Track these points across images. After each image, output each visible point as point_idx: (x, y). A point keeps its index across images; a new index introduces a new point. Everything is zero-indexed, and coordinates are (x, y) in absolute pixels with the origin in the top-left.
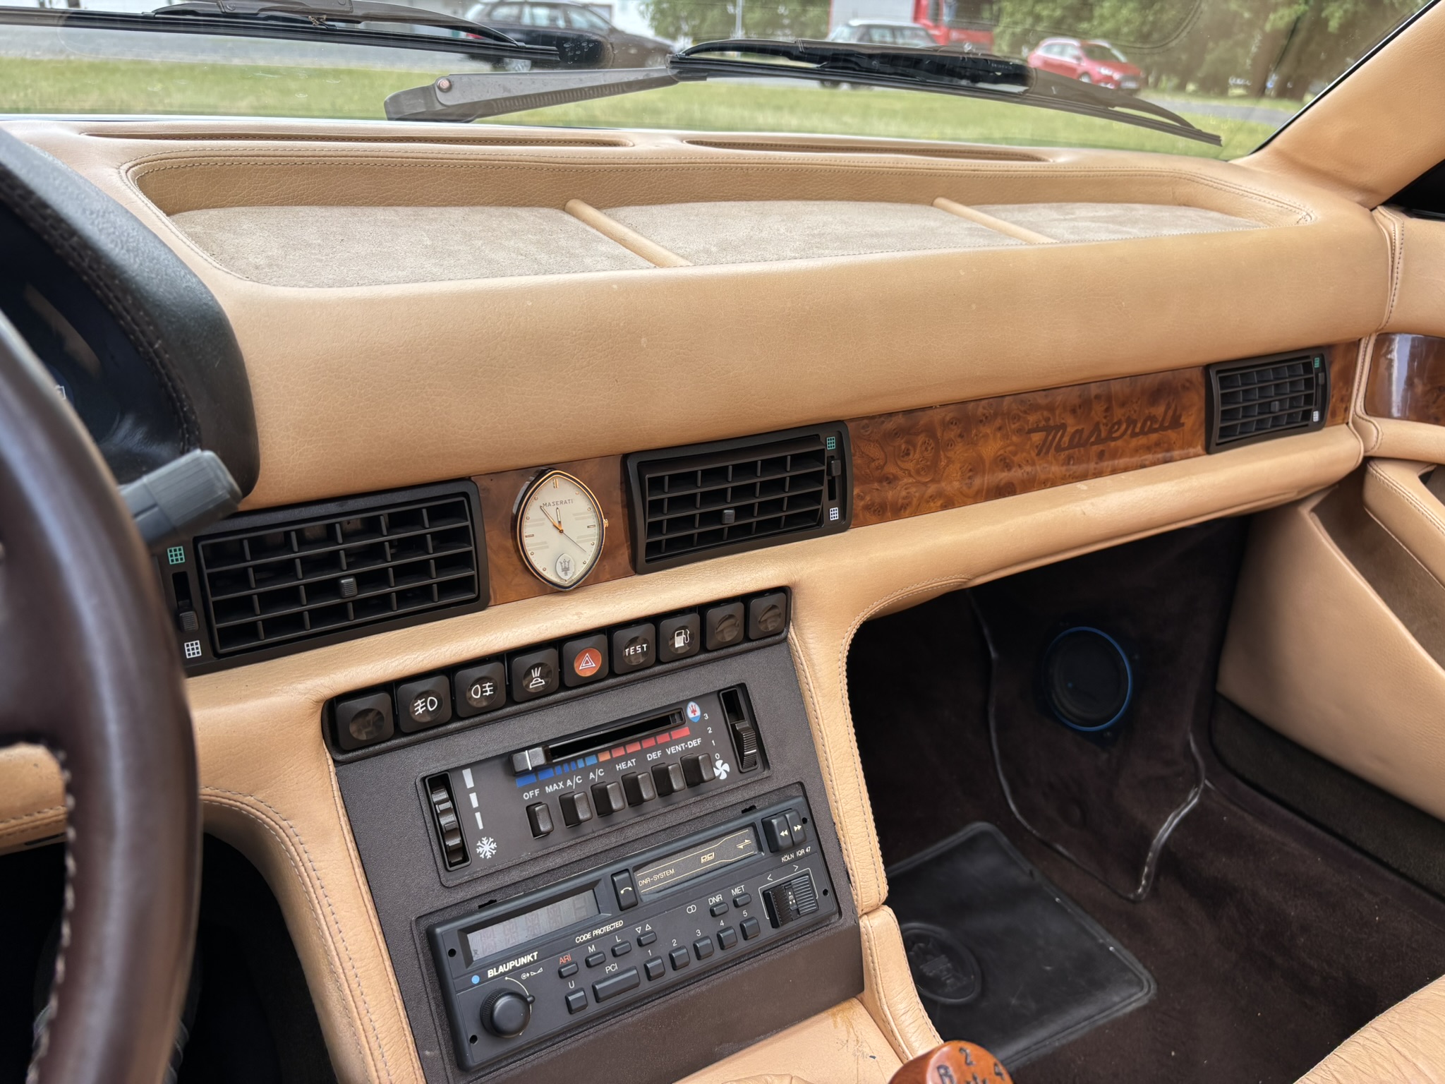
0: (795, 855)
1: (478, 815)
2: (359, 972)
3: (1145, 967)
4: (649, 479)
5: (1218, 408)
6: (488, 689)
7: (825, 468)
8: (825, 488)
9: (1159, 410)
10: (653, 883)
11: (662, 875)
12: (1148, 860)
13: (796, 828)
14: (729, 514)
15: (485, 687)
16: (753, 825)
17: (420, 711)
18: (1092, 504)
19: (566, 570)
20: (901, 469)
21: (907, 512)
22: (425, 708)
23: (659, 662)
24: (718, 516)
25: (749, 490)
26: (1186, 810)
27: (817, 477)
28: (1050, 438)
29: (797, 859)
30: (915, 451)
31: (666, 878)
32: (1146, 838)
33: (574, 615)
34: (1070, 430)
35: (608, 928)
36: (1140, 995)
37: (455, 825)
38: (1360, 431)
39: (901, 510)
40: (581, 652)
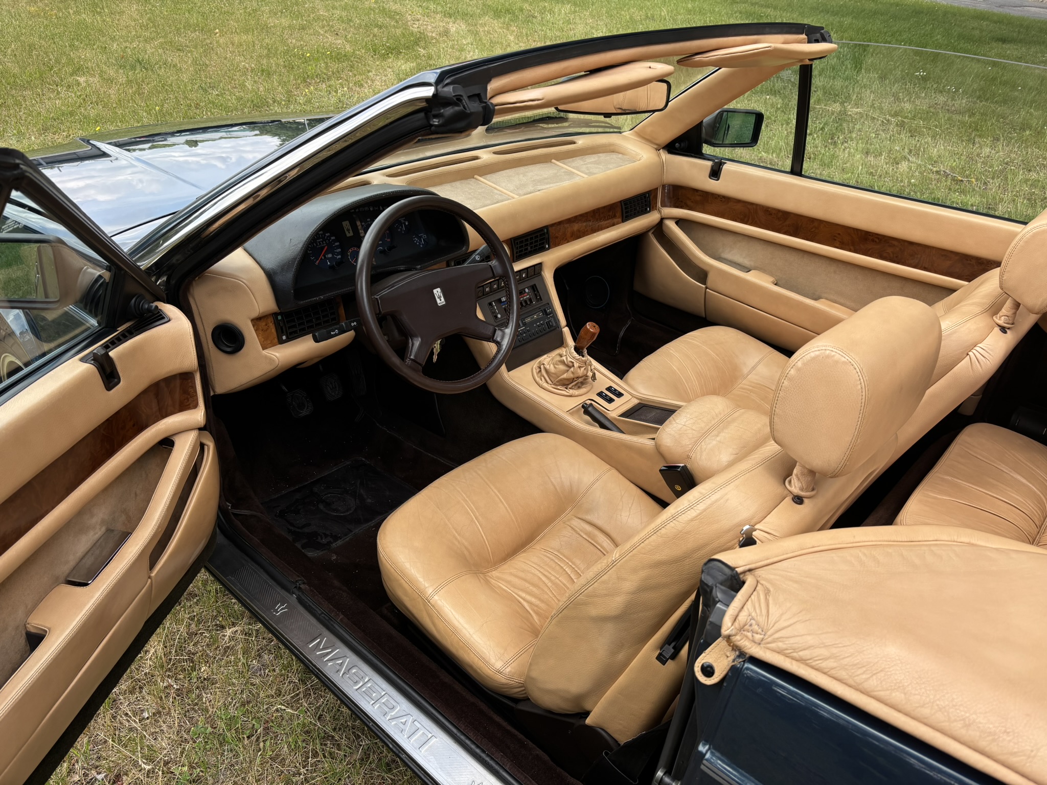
4: (516, 242)
5: (624, 211)
7: (545, 236)
8: (545, 241)
9: (611, 213)
11: (529, 320)
12: (618, 342)
14: (528, 249)
16: (542, 310)
18: (598, 238)
20: (559, 235)
21: (560, 245)
23: (521, 280)
25: (532, 243)
26: (627, 326)
28: (588, 224)
32: (617, 336)
34: (591, 221)
38: (660, 212)
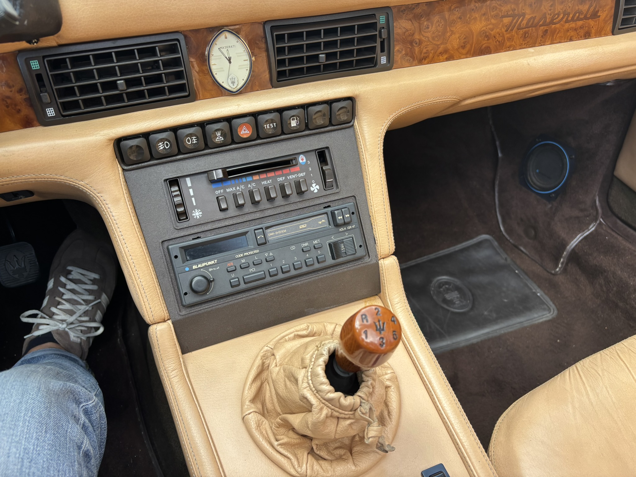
0: (347, 228)
1: (193, 199)
2: (135, 261)
3: (554, 303)
4: (276, 35)
5: (622, 7)
6: (194, 140)
7: (377, 33)
8: (378, 45)
9: (585, 7)
10: (275, 235)
11: (280, 232)
12: (563, 255)
13: (346, 216)
14: (322, 57)
15: (193, 139)
16: (326, 213)
17: (162, 148)
18: (535, 60)
19: (233, 83)
20: (424, 36)
21: (426, 61)
22: (163, 147)
23: (283, 133)
24: (316, 57)
25: (333, 44)
26: (587, 233)
27: (373, 38)
28: (515, 21)
29: (347, 230)
30: (432, 26)
31: (281, 234)
32: (564, 246)
33: (236, 105)
34: (528, 17)
35: (251, 253)
36: (548, 315)
37: (181, 202)
39: (423, 59)
40: (241, 125)
